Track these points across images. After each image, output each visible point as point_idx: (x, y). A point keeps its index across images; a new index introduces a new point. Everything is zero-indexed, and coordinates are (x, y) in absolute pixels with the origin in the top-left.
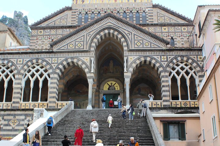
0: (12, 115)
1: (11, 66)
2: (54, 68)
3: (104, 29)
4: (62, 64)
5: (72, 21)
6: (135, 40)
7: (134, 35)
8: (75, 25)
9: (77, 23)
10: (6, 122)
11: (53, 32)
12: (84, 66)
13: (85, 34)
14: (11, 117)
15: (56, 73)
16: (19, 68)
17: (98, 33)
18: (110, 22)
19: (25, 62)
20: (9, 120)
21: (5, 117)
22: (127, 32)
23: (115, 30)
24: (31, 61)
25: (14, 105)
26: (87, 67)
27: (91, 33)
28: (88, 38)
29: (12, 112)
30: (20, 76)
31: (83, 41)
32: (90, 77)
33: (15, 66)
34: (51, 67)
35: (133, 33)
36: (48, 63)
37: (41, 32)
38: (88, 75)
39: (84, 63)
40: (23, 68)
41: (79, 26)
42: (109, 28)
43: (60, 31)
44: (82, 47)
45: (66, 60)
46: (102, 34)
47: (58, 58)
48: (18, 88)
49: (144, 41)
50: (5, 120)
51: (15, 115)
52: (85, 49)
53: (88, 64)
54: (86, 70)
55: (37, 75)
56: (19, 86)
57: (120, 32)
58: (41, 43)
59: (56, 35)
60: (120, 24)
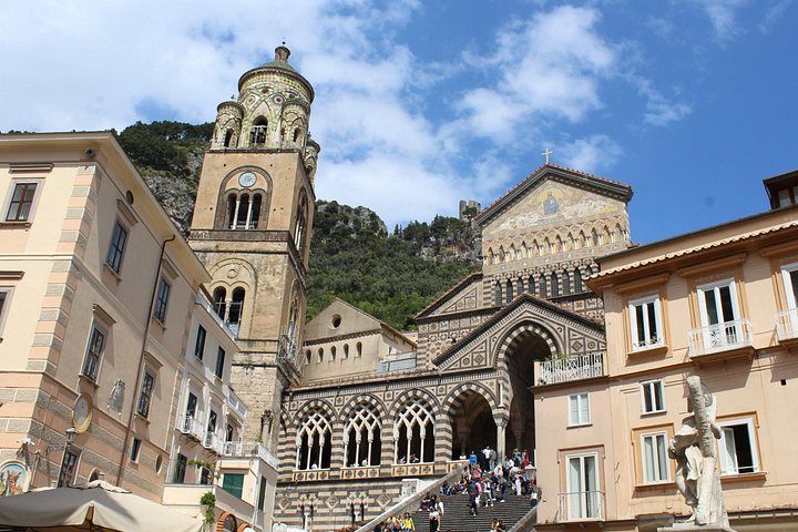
0: (380, 488)
1: (376, 405)
2: (441, 402)
3: (517, 327)
4: (452, 394)
5: (485, 299)
6: (570, 340)
7: (569, 329)
8: (490, 306)
9: (493, 303)
10: (372, 501)
11: (454, 324)
12: (487, 396)
13: (487, 338)
14: (379, 492)
15: (444, 412)
16: (388, 408)
17: (509, 334)
18: (527, 311)
19: (396, 396)
20: (376, 497)
21: (371, 492)
22: (556, 327)
23: (536, 325)
24: (405, 394)
25: (383, 471)
26: (492, 398)
27: (497, 336)
28: (493, 344)
29: (380, 484)
30: (390, 421)
31: (485, 352)
32: (498, 416)
33: (382, 404)
34: (436, 403)
35: (567, 326)
36: (431, 396)
37: (434, 327)
38: (494, 412)
39: (487, 390)
40: (393, 406)
41: (498, 309)
42: (526, 323)
43: (465, 322)
44: (483, 363)
45: (459, 387)
46: (515, 334)
47: (446, 385)
48: (387, 442)
49: (587, 339)
50: (370, 497)
51: (384, 488)
52: (488, 366)
53: (494, 392)
54: (492, 403)
55: (416, 416)
56: (389, 438)
57: (544, 330)
58: (435, 347)
59: (460, 329)
60: (544, 314)
